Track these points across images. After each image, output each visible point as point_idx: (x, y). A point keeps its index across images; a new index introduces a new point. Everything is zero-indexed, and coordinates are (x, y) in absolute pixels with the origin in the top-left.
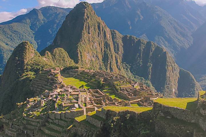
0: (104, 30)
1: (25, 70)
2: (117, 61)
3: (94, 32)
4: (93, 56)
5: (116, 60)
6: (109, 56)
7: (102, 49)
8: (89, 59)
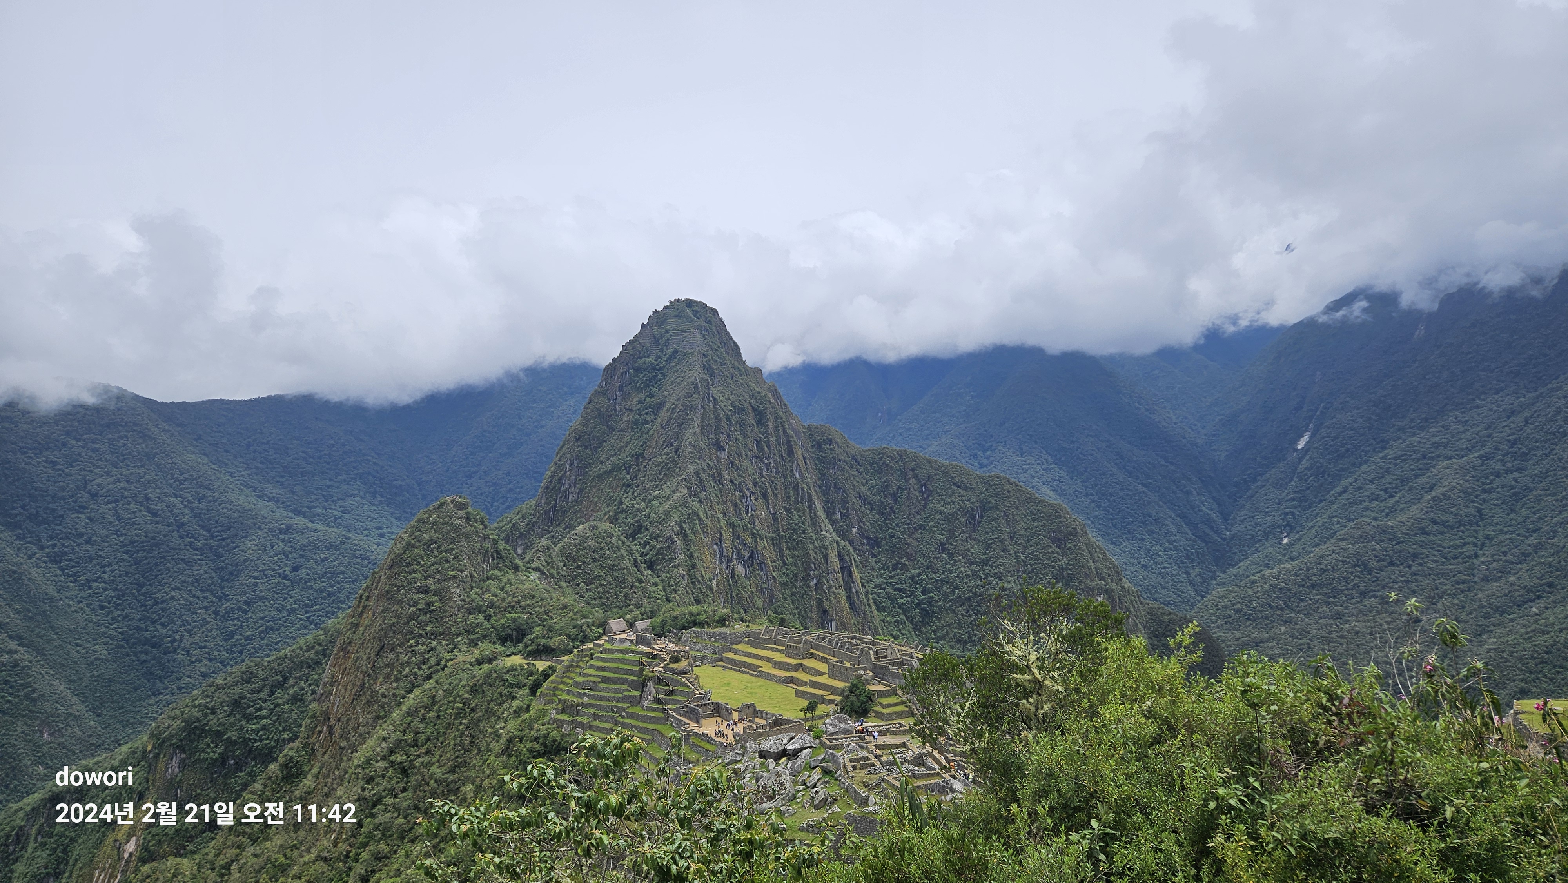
0: (784, 430)
1: (458, 635)
2: (850, 574)
3: (740, 438)
4: (738, 553)
5: (845, 569)
6: (811, 552)
7: (775, 520)
8: (721, 570)
